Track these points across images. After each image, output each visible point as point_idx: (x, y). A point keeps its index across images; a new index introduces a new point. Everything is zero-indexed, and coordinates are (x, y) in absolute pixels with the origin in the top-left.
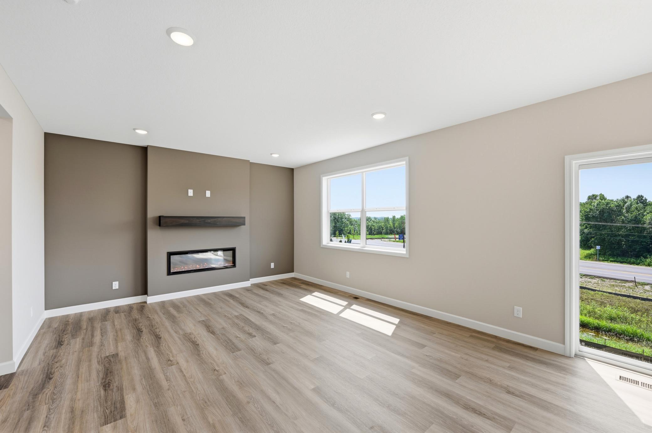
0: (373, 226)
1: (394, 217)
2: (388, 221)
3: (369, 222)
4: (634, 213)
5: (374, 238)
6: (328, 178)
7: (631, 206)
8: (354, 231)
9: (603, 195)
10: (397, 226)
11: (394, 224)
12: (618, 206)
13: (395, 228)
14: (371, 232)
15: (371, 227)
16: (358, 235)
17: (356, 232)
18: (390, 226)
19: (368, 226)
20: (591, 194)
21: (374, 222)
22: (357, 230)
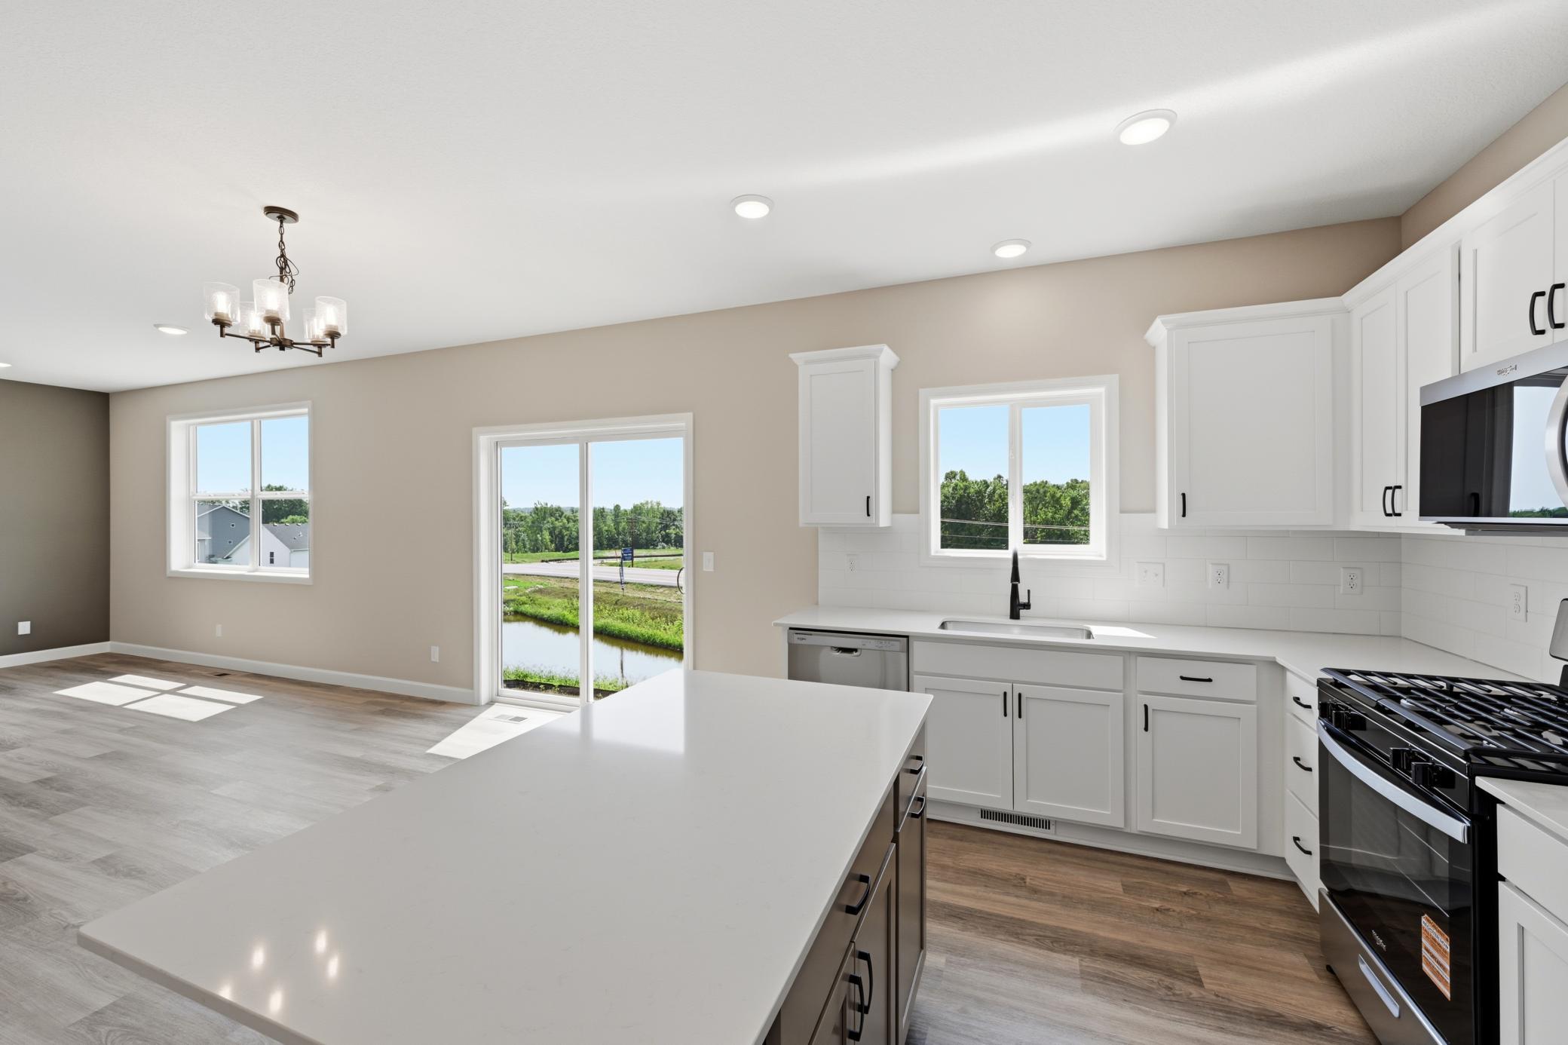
0: (567, 529)
1: (617, 507)
2: (602, 516)
3: (557, 519)
4: (997, 504)
5: (563, 560)
6: (190, 425)
7: (994, 492)
8: (517, 542)
9: (964, 473)
10: (624, 529)
11: (617, 524)
12: (979, 493)
13: (619, 534)
14: (562, 544)
15: (561, 532)
16: (526, 552)
17: (520, 544)
18: (606, 528)
19: (554, 528)
20: (948, 471)
21: (568, 519)
22: (523, 540)
